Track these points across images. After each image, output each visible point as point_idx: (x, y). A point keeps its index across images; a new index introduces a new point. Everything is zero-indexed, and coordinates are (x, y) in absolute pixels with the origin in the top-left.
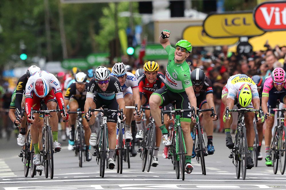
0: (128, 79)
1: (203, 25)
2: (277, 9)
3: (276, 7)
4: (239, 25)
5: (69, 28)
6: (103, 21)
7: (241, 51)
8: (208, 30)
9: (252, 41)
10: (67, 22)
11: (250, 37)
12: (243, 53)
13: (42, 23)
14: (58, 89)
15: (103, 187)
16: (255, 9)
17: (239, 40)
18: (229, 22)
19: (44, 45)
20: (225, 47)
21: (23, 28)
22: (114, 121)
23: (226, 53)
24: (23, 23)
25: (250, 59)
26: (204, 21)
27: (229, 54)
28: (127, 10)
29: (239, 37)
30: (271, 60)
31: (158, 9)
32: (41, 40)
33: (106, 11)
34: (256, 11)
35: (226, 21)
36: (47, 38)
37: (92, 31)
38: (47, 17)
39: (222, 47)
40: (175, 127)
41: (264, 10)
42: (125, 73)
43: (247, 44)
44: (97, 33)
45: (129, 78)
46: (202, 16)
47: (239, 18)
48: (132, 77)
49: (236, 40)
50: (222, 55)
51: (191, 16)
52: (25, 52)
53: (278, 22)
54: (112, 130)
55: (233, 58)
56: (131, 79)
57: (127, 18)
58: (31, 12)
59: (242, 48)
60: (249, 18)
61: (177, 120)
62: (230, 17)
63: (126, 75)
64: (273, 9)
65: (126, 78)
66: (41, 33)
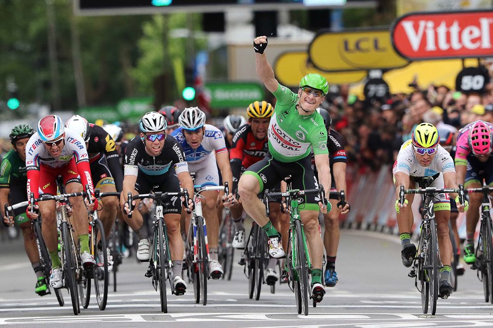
0: (207, 136)
1: (309, 51)
2: (430, 24)
3: (427, 20)
4: (366, 51)
5: (89, 56)
6: (144, 44)
7: (371, 93)
8: (317, 58)
9: (389, 78)
10: (85, 45)
11: (385, 71)
12: (375, 97)
13: (44, 48)
14: (83, 156)
15: (143, 317)
16: (393, 23)
17: (368, 76)
18: (352, 46)
19: (47, 85)
20: (345, 88)
21: (13, 57)
22: (177, 210)
23: (345, 96)
24: (11, 48)
25: (386, 107)
26: (310, 45)
27: (351, 99)
28: (182, 26)
29: (368, 70)
30: (421, 107)
31: (235, 24)
32: (41, 76)
33: (148, 29)
34: (395, 27)
35: (346, 44)
36: (52, 73)
37: (125, 60)
38: (52, 38)
39: (339, 87)
40: (290, 222)
41: (408, 26)
42: (201, 126)
43: (380, 81)
44: (134, 64)
45: (209, 135)
46: (307, 36)
47: (367, 38)
48: (214, 132)
49: (361, 75)
50: (339, 100)
51: (288, 36)
52: (15, 95)
53: (431, 46)
54: (174, 227)
55: (358, 106)
56: (214, 136)
57: (184, 41)
58: (25, 30)
59: (373, 88)
60: (384, 38)
61: (293, 208)
62: (352, 38)
63: (203, 128)
64: (422, 24)
65: (204, 134)
66: (43, 64)
